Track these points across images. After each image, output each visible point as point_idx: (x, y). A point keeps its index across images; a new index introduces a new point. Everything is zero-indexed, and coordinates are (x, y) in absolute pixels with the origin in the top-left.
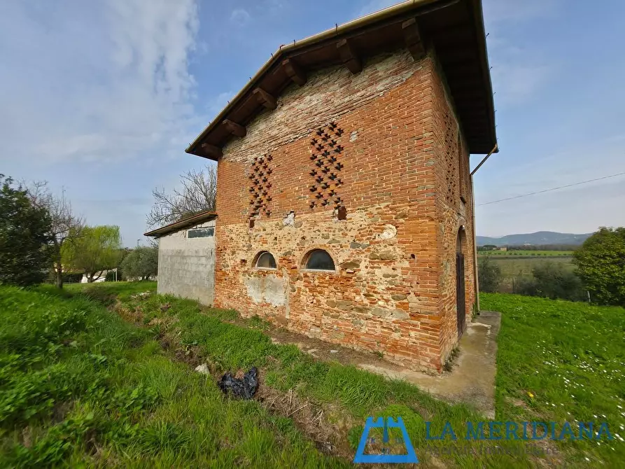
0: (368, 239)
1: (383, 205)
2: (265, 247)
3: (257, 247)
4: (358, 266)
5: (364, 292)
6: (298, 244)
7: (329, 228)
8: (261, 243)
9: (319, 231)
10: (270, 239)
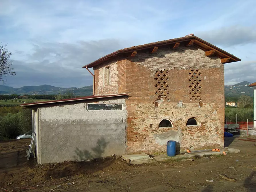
0: (210, 114)
1: (213, 103)
2: (167, 117)
3: (161, 118)
4: (207, 123)
5: (208, 131)
6: (185, 116)
7: (198, 109)
8: (164, 115)
9: (194, 110)
10: (170, 113)
